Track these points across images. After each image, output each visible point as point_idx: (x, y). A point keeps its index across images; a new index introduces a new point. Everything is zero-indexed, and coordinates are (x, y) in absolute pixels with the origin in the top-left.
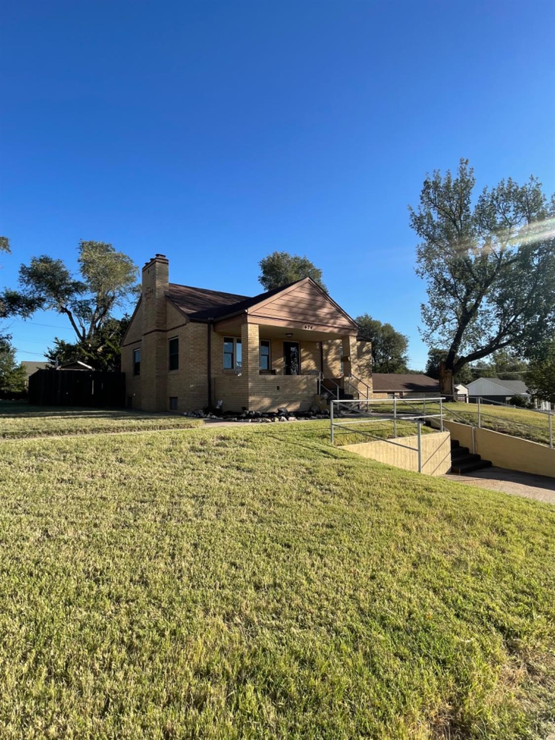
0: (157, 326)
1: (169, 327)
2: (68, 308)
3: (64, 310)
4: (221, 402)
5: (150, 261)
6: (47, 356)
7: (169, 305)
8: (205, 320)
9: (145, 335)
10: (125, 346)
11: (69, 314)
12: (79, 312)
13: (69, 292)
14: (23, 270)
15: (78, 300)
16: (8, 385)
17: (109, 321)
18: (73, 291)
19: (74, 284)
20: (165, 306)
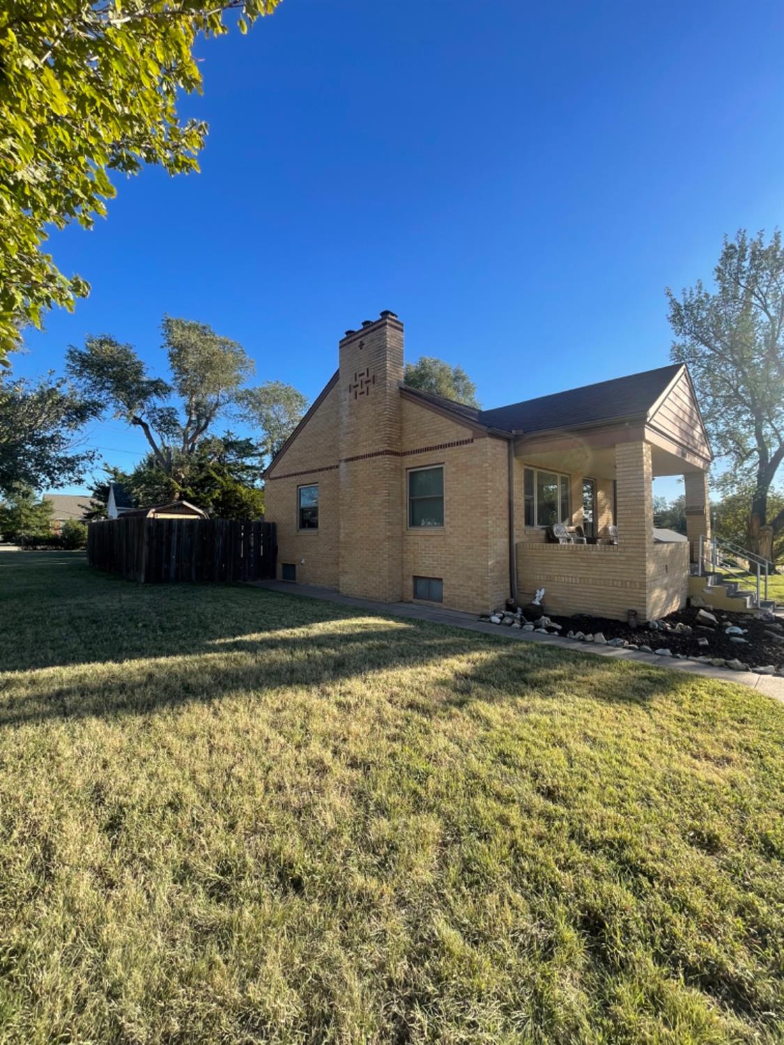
0: (390, 445)
1: (408, 446)
2: (144, 420)
3: (137, 421)
4: (541, 594)
5: (362, 327)
6: (91, 489)
7: (407, 404)
8: (504, 433)
9: (347, 460)
10: (276, 478)
11: (145, 426)
12: (159, 425)
13: (143, 394)
14: (72, 355)
15: (158, 407)
16: (27, 527)
17: (209, 442)
18: (149, 393)
19: (152, 383)
20: (400, 408)
